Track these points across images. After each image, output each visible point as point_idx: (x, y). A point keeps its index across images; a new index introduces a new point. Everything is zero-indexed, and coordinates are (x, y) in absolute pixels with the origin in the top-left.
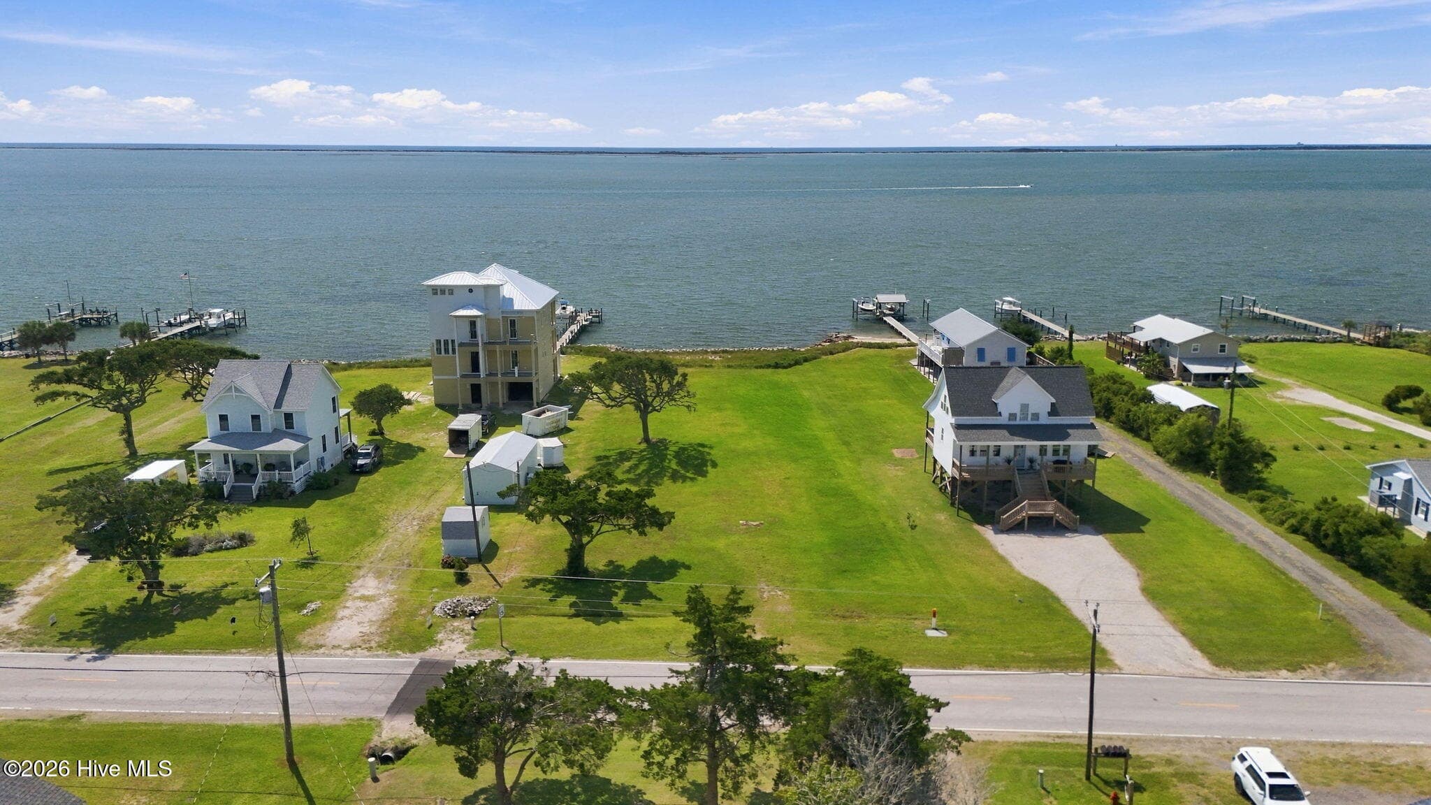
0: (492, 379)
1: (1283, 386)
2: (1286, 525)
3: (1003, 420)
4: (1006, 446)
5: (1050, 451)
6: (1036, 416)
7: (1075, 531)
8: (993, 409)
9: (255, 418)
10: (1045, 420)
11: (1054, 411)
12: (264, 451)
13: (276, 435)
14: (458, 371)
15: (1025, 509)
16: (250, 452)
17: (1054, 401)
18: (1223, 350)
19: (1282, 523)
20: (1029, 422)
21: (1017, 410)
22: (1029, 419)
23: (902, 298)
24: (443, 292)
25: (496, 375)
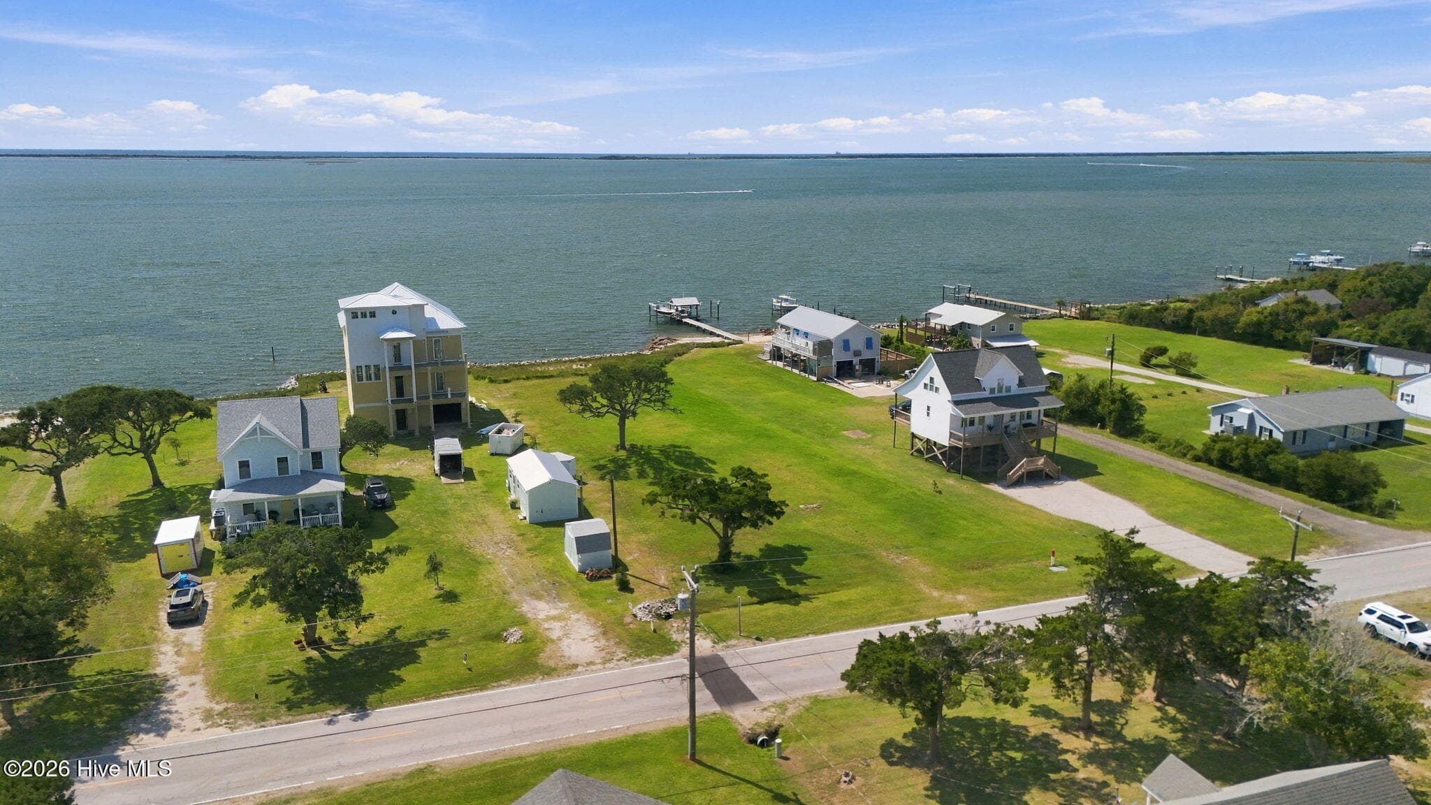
0: (423, 402)
1: (1065, 356)
2: (1188, 456)
3: (986, 394)
4: (989, 417)
5: (1018, 418)
6: (1008, 389)
7: (1059, 479)
8: (977, 385)
9: (282, 461)
10: (1015, 390)
11: (1021, 383)
12: (305, 495)
13: (308, 478)
14: (389, 396)
15: (1022, 465)
16: (292, 497)
17: (1022, 374)
18: (1011, 329)
19: (1185, 455)
20: (1004, 394)
21: (995, 386)
22: (1004, 391)
23: (693, 301)
24: (363, 315)
25: (428, 397)
